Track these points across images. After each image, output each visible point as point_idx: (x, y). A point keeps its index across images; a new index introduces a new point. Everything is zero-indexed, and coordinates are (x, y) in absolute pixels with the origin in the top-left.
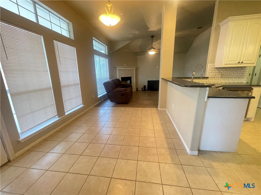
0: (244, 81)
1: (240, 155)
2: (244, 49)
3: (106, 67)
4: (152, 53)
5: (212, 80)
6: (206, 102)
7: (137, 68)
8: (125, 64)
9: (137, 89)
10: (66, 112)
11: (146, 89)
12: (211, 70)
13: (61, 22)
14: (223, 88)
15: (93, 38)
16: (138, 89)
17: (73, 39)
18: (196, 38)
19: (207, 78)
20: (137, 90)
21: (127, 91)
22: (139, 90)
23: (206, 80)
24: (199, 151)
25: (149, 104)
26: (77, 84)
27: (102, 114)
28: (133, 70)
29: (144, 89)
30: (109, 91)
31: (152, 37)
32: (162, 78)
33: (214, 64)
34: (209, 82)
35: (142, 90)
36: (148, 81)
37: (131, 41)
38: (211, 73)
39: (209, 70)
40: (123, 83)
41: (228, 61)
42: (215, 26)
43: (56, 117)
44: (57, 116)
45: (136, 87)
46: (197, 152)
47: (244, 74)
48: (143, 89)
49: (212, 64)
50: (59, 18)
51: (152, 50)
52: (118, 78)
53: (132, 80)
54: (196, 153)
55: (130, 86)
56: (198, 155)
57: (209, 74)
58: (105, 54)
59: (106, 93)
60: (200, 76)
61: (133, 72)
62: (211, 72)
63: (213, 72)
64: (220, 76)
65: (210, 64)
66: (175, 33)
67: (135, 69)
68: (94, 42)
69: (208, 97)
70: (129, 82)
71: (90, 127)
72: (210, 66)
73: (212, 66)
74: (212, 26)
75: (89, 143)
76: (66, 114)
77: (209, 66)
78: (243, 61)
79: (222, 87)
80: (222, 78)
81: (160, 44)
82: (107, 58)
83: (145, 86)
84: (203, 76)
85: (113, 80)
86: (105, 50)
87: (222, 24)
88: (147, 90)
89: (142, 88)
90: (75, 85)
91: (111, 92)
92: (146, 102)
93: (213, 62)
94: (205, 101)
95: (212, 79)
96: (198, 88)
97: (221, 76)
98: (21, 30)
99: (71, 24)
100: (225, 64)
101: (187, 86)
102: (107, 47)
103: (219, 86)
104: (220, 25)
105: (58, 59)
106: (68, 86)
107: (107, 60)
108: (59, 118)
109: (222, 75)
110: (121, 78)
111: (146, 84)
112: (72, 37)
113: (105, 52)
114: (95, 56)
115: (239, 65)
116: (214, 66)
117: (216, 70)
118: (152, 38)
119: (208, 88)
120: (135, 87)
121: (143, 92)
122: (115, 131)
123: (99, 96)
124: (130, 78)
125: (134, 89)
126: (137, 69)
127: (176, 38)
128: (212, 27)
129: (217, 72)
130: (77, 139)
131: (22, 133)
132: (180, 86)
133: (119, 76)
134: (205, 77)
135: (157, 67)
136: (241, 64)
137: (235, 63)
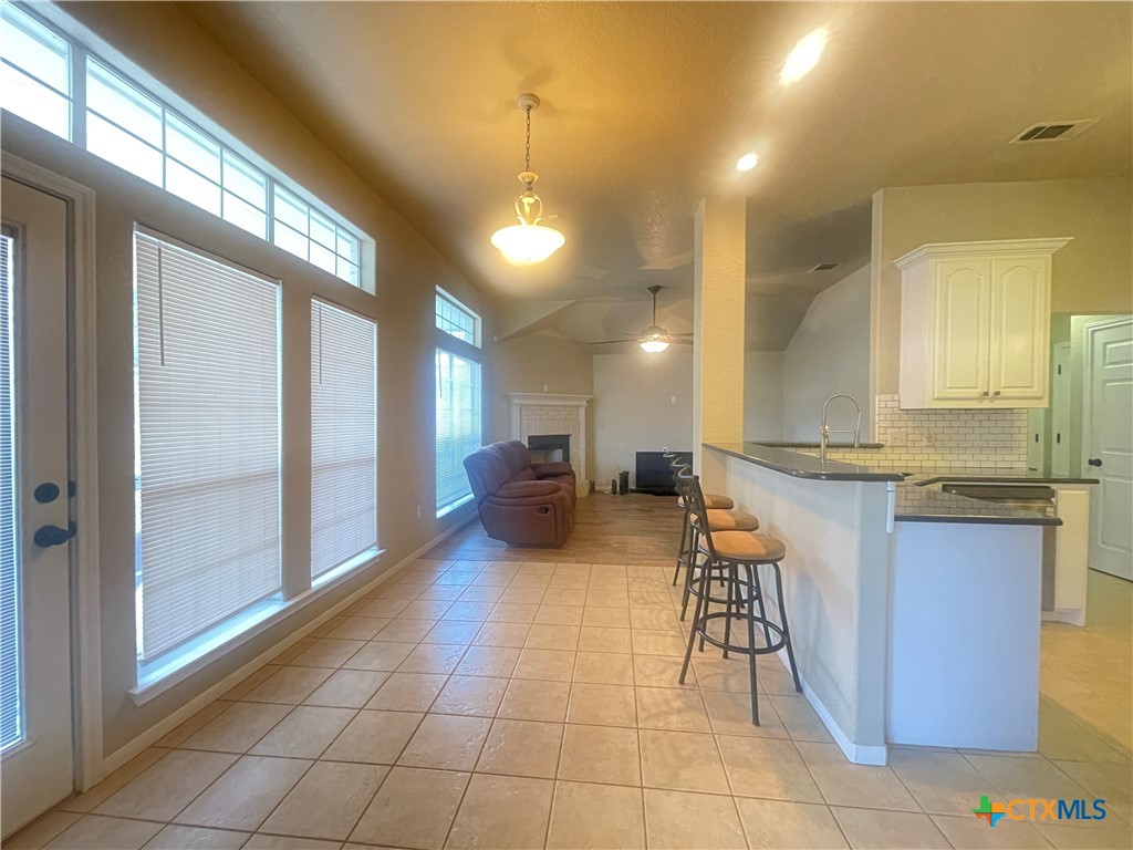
0: (1016, 462)
1: (1056, 763)
2: (994, 347)
3: (473, 394)
4: (654, 347)
5: (896, 457)
6: (890, 534)
7: (592, 399)
8: (546, 386)
9: (592, 485)
10: (316, 577)
11: (632, 486)
12: (888, 417)
13: (342, 237)
14: (945, 488)
15: (438, 288)
16: (597, 488)
17: (373, 293)
18: (815, 302)
19: (879, 446)
20: (592, 489)
21: (560, 493)
22: (602, 492)
23: (876, 456)
24: (891, 747)
25: (651, 548)
26: (369, 461)
27: (456, 589)
28: (578, 407)
29: (622, 487)
30: (485, 493)
31: (655, 290)
32: (703, 445)
33: (896, 397)
34: (889, 464)
35: (614, 492)
36: (638, 454)
37: (572, 301)
38: (889, 431)
39: (882, 417)
40: (537, 459)
41: (945, 384)
42: (879, 269)
43: (275, 596)
44: (280, 595)
45: (586, 478)
46: (883, 749)
47: (1015, 437)
48: (618, 489)
49: (889, 397)
50: (337, 224)
51: (656, 336)
52: (515, 438)
53: (572, 450)
54: (878, 754)
55: (564, 472)
56: (887, 764)
57: (882, 430)
58: (473, 348)
59: (472, 495)
60: (850, 440)
61: (578, 415)
62: (888, 424)
63: (895, 424)
64: (924, 443)
65: (883, 397)
66: (746, 278)
67: (584, 403)
68: (439, 301)
69: (897, 518)
70: (558, 455)
71: (414, 646)
72: (883, 404)
73: (889, 404)
74: (870, 260)
75: (423, 715)
76: (315, 584)
77: (879, 403)
78: (1002, 391)
79: (940, 485)
80: (932, 451)
81: (689, 317)
82: (478, 362)
83: (624, 477)
84: (863, 441)
85: (501, 448)
86: (471, 331)
87: (902, 263)
88: (632, 491)
89: (614, 482)
90: (358, 463)
91: (494, 495)
92: (637, 543)
93: (892, 387)
94: (888, 531)
95: (897, 450)
96: (859, 484)
97: (929, 440)
98: (221, 268)
99: (371, 245)
100: (936, 396)
101: (816, 476)
102: (479, 319)
103: (925, 478)
104: (898, 265)
105: (315, 362)
106: (337, 466)
107: (478, 367)
108: (288, 599)
109: (933, 439)
110: (529, 437)
111: (631, 467)
112: (370, 287)
113: (471, 337)
114: (437, 356)
115: (986, 404)
116: (896, 404)
117: (904, 417)
118: (652, 295)
119: (891, 485)
120: (583, 477)
121: (619, 498)
122: (525, 663)
123: (440, 514)
124: (562, 442)
125: (582, 489)
126: (591, 406)
127: (747, 295)
128: (872, 263)
129: (910, 424)
130: (368, 696)
131: (145, 663)
132: (792, 475)
133: (520, 432)
134: (871, 442)
135: (674, 399)
136: (992, 399)
137: (972, 395)
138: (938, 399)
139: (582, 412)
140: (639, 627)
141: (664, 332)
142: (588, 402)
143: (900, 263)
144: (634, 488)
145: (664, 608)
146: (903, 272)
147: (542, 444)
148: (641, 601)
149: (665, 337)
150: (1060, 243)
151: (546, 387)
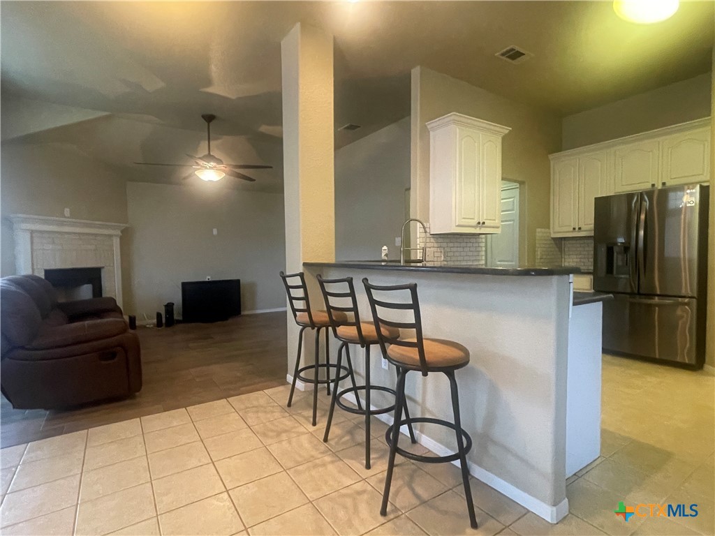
4: (209, 175)
7: (127, 228)
8: (67, 210)
9: (133, 319)
11: (177, 316)
16: (138, 323)
19: (420, 261)
20: (133, 325)
22: (144, 327)
28: (110, 236)
29: (167, 319)
31: (209, 118)
32: (304, 264)
33: (428, 225)
35: (159, 324)
36: (184, 285)
37: (104, 113)
39: (421, 240)
41: (461, 216)
42: (419, 127)
46: (566, 501)
48: (163, 321)
51: (212, 164)
52: (27, 270)
53: (105, 283)
55: (102, 308)
56: (569, 512)
64: (443, 258)
67: (119, 233)
70: (86, 291)
77: (420, 230)
78: (486, 221)
83: (169, 307)
88: (179, 322)
89: (159, 315)
94: (570, 316)
96: (555, 278)
100: (456, 224)
104: (428, 127)
109: (446, 255)
110: (45, 271)
111: (177, 298)
115: (479, 231)
118: (206, 124)
119: (571, 277)
121: (164, 330)
124: (92, 276)
126: (126, 238)
129: (435, 245)
133: (29, 265)
135: (215, 232)
136: (481, 227)
137: (471, 224)
138: (458, 226)
139: (116, 242)
140: (291, 464)
141: (219, 161)
142: (122, 232)
143: (430, 125)
144: (180, 318)
145: (299, 434)
146: (431, 133)
147: (63, 279)
148: (271, 434)
149: (221, 167)
150: (506, 130)
151: (67, 212)
